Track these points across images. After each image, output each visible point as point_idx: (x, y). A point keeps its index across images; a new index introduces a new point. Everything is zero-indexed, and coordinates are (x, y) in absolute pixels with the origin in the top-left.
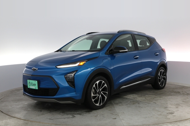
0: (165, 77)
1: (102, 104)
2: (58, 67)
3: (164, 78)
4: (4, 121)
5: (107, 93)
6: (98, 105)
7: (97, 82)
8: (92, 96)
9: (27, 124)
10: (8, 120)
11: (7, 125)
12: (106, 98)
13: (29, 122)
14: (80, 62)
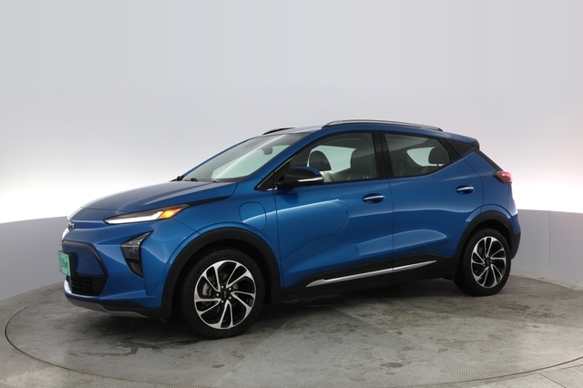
0: (504, 259)
1: (231, 325)
2: (110, 222)
3: (499, 264)
4: (24, 376)
5: (254, 295)
6: (218, 326)
7: (217, 266)
8: (196, 301)
9: (88, 382)
10: (36, 372)
11: (33, 385)
12: (249, 309)
13: (95, 378)
14: (164, 211)
